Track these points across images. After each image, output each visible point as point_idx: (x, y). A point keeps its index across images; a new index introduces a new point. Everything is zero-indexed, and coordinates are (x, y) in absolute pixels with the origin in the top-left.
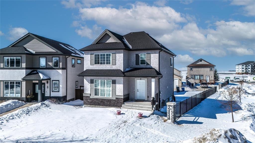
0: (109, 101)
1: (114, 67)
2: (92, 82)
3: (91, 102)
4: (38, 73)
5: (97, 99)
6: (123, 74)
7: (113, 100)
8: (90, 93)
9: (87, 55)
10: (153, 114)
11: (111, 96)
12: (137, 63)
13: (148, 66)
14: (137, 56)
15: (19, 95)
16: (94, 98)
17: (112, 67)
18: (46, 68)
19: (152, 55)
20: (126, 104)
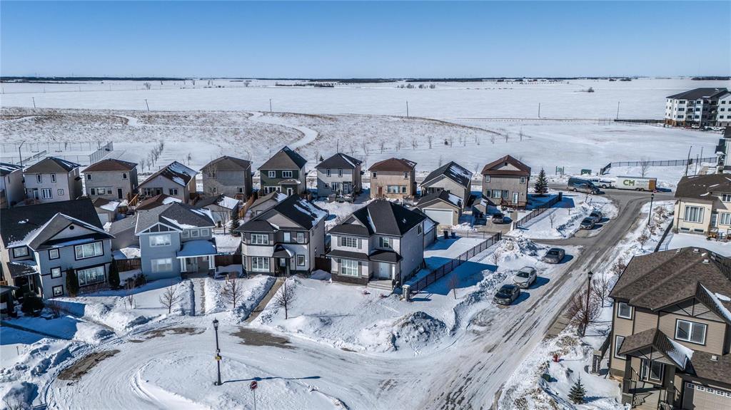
0: (355, 279)
1: (360, 251)
2: (339, 261)
3: (339, 279)
4: (283, 249)
5: (344, 277)
6: (368, 257)
7: (359, 279)
8: (337, 271)
9: (334, 236)
10: (393, 293)
11: (357, 276)
12: (381, 245)
13: (391, 250)
14: (381, 239)
15: (268, 270)
16: (342, 276)
17: (358, 250)
18: (291, 243)
19: (394, 240)
20: (371, 283)
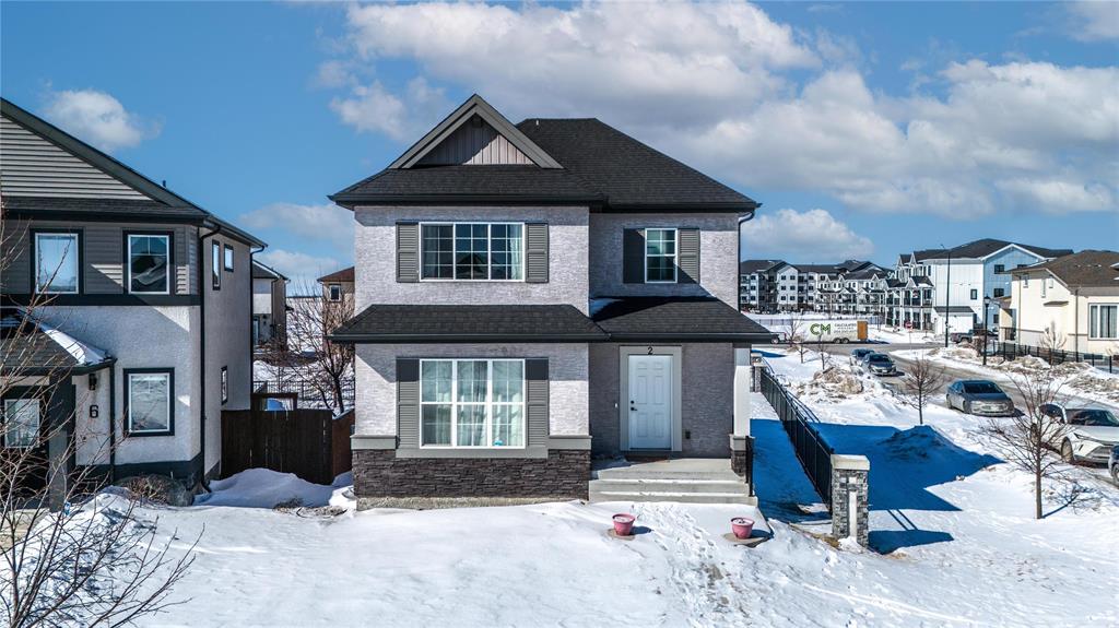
0: (509, 466)
1: (539, 295)
2: (406, 372)
3: (402, 481)
5: (438, 462)
7: (532, 461)
8: (393, 432)
9: (374, 225)
11: (519, 444)
12: (632, 273)
13: (687, 290)
14: (633, 241)
16: (421, 460)
17: (527, 295)
18: (84, 299)
19: (707, 238)
